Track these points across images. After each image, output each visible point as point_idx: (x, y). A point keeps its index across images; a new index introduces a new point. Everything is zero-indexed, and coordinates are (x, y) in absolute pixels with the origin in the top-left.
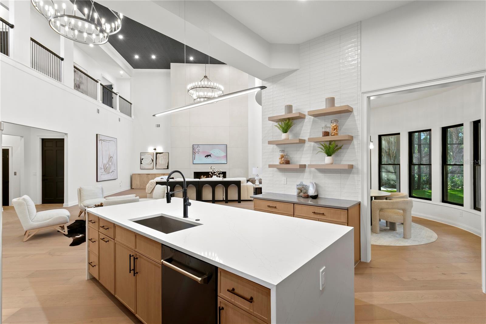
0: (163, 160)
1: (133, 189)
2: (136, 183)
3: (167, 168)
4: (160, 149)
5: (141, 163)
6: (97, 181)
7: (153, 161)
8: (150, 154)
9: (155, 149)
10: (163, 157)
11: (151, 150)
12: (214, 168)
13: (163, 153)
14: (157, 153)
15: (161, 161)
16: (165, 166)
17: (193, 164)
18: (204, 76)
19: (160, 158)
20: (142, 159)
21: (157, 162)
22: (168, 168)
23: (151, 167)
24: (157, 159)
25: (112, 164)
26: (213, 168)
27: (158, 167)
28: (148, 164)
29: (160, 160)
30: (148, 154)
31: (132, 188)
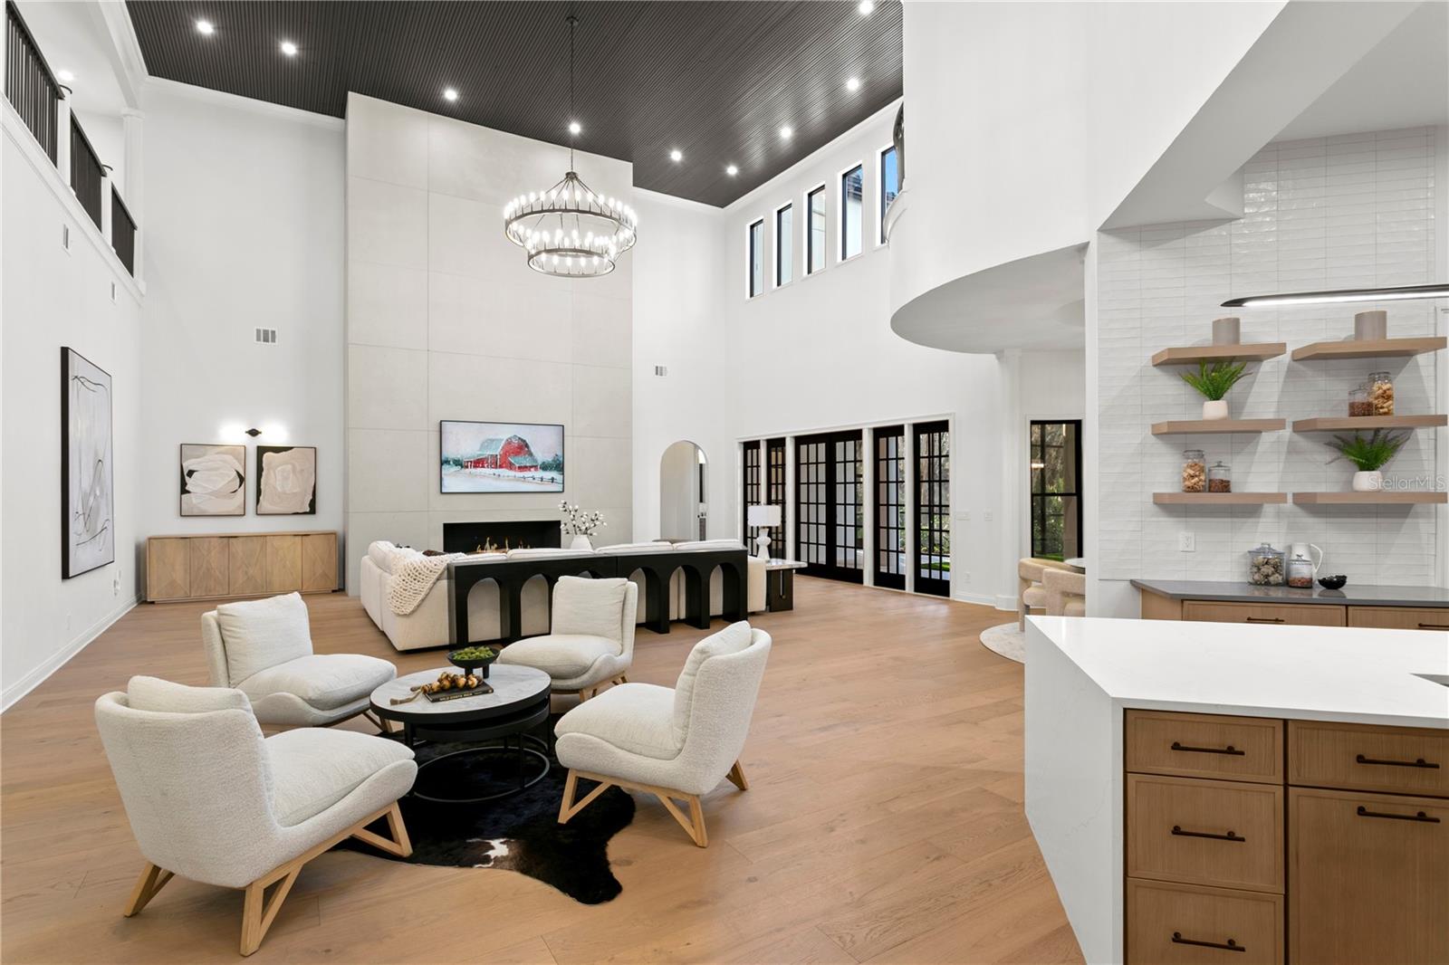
0: (291, 475)
1: (153, 603)
2: (168, 576)
3: (308, 510)
4: (274, 434)
5: (184, 491)
6: (65, 575)
7: (242, 479)
8: (232, 450)
9: (254, 433)
10: (290, 467)
11: (232, 433)
12: (577, 507)
13: (291, 448)
14: (261, 451)
15: (283, 480)
16: (303, 503)
17: (442, 493)
18: (568, 174)
19: (279, 468)
20: (191, 473)
21: (262, 487)
22: (313, 511)
23: (234, 504)
24: (264, 474)
25: (102, 491)
26: (571, 507)
27: (266, 505)
28: (217, 494)
29: (279, 477)
30: (217, 453)
31: (142, 599)
